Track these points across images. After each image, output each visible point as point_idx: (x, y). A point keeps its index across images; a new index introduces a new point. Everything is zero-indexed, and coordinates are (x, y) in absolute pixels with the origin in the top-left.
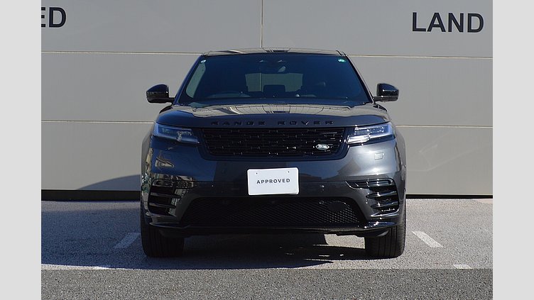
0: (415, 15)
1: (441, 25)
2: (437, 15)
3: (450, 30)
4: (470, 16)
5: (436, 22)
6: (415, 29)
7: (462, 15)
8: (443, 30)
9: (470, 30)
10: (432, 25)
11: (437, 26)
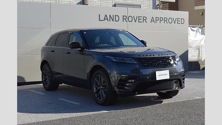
0: (99, 15)
1: (107, 19)
2: (106, 15)
3: (110, 21)
4: (116, 16)
5: (106, 18)
6: (100, 20)
7: (113, 15)
8: (108, 21)
9: (116, 21)
10: (105, 19)
11: (106, 19)
